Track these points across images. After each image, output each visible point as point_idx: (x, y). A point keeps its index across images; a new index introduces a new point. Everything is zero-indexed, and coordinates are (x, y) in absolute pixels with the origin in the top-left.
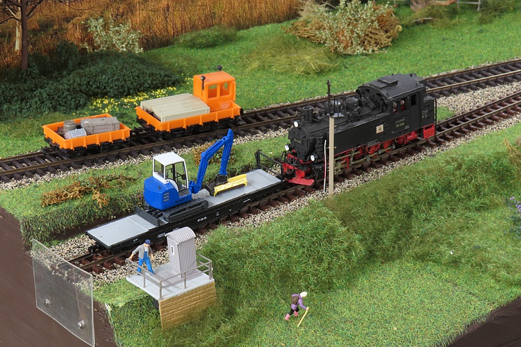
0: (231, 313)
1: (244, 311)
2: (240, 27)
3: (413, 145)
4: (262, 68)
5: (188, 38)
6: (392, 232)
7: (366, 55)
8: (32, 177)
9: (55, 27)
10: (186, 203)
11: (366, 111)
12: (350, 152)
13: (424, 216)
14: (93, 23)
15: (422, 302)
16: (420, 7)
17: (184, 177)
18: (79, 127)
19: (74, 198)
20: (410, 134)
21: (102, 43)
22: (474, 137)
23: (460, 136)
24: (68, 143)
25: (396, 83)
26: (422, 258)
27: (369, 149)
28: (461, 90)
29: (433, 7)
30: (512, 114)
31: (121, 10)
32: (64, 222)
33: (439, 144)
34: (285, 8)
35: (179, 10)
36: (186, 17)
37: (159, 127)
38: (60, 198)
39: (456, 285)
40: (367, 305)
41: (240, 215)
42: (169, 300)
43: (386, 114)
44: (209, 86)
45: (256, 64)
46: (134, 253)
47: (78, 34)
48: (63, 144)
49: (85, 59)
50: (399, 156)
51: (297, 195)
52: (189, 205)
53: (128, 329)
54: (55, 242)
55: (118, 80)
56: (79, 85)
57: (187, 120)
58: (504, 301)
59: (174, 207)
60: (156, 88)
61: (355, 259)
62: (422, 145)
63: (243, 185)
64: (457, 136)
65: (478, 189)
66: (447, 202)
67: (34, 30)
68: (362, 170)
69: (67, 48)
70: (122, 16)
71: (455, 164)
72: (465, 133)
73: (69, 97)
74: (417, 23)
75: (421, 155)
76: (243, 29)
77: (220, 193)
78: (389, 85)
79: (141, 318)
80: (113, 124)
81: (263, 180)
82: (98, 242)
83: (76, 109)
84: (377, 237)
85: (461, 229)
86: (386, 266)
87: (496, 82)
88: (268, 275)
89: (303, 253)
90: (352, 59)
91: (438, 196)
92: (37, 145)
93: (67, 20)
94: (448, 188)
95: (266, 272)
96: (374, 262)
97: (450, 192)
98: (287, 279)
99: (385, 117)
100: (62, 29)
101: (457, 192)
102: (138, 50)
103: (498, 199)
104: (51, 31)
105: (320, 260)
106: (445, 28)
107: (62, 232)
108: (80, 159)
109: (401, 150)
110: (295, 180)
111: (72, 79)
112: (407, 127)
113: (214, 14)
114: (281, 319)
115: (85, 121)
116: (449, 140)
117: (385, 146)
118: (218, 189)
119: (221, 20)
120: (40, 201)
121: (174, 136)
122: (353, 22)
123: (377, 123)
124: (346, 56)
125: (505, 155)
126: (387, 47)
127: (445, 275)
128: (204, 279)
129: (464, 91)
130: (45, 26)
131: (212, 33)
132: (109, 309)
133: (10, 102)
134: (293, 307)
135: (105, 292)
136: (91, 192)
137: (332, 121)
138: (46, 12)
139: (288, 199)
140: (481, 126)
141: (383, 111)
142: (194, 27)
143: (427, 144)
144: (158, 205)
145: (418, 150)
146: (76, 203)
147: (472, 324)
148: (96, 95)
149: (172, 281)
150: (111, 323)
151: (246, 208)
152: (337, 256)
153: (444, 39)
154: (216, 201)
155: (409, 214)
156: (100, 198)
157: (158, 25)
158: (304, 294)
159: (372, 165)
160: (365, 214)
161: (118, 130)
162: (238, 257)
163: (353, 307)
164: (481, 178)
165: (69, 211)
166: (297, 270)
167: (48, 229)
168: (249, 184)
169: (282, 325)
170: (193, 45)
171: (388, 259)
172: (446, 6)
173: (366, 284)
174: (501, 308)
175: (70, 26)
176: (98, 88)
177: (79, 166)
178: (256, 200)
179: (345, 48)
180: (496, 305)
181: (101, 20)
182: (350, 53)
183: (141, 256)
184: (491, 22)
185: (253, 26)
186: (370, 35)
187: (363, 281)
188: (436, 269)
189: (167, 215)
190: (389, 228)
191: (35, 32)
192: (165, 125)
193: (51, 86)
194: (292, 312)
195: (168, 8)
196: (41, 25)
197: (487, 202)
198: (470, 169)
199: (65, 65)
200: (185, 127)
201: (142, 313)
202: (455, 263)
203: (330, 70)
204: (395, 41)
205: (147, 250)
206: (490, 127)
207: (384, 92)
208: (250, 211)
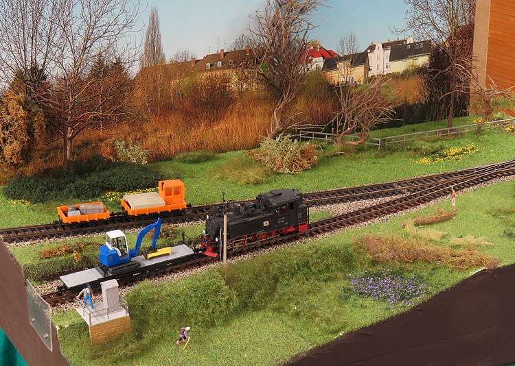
0: (139, 337)
1: (148, 337)
2: (221, 151)
3: (294, 235)
4: (222, 178)
5: (181, 156)
6: (263, 291)
7: (290, 174)
8: (43, 239)
9: (93, 145)
10: (125, 263)
11: (259, 211)
12: (245, 237)
13: (286, 282)
14: (118, 143)
15: (269, 339)
16: (338, 145)
17: (125, 246)
18: (77, 209)
19: (61, 255)
20: (289, 228)
21: (122, 156)
22: (338, 232)
23: (328, 231)
24: (68, 220)
25: (281, 194)
26: (278, 310)
27: (258, 236)
28: (342, 201)
29: (346, 145)
30: (368, 219)
31: (138, 136)
32: (52, 269)
33: (311, 235)
34: (253, 141)
35: (178, 138)
36: (183, 143)
37: (130, 213)
38: (51, 254)
39: (294, 330)
40: (234, 338)
41: (164, 273)
42: (96, 326)
43: (271, 214)
44: (167, 189)
45: (217, 176)
46: (81, 293)
47: (108, 150)
48: (65, 220)
49: (108, 165)
50: (283, 242)
51: (206, 262)
52: (126, 265)
53: (69, 342)
54: (45, 282)
55: (123, 180)
56: (97, 182)
57: (149, 210)
58: (321, 343)
59: (117, 265)
60: (148, 187)
61: (232, 307)
62: (301, 235)
63: (168, 254)
64: (326, 231)
65: (328, 267)
66: (305, 274)
67: (78, 146)
68: (256, 249)
69: (98, 158)
70: (139, 140)
71: (314, 250)
72: (332, 229)
73: (89, 190)
74: (335, 155)
75: (298, 242)
76: (223, 152)
77: (151, 258)
78: (275, 195)
79: (80, 335)
80: (99, 209)
81: (184, 251)
82: (64, 285)
83: (93, 197)
84: (250, 294)
85: (309, 293)
86: (254, 314)
87: (368, 197)
88: (170, 314)
89: (196, 301)
90: (283, 176)
91: (299, 269)
92: (48, 220)
93: (101, 141)
94: (307, 265)
95: (169, 311)
96: (248, 310)
97: (309, 268)
98: (183, 317)
99: (269, 216)
100: (97, 146)
101: (312, 268)
102: (144, 162)
103: (340, 275)
104: (90, 147)
105: (208, 306)
106: (352, 159)
107: (50, 276)
108: (77, 230)
109: (285, 238)
110: (207, 253)
111: (94, 178)
112: (286, 223)
113: (203, 142)
114: (175, 343)
115: (82, 206)
116: (319, 233)
117: (272, 234)
118: (150, 255)
119: (207, 146)
120: (38, 255)
121: (141, 219)
122: (283, 153)
123: (265, 219)
124: (279, 174)
125: (350, 246)
126: (307, 170)
127: (290, 323)
128: (123, 313)
129: (344, 202)
130: (86, 144)
131: (198, 154)
132: (58, 328)
133: (51, 191)
134: (181, 336)
135: (60, 317)
136: (73, 252)
137: (225, 217)
138: (87, 135)
139: (200, 265)
140: (344, 226)
141: (270, 212)
142: (189, 150)
143: (304, 235)
144: (105, 263)
145: (296, 238)
146: (62, 258)
147: (296, 357)
148: (108, 190)
149: (101, 313)
150: (58, 337)
151: (170, 268)
152: (219, 304)
153: (347, 167)
154: (148, 263)
155: (276, 280)
156: (77, 256)
157: (164, 147)
158: (188, 328)
159: (262, 247)
160: (244, 278)
161: (102, 213)
162: (152, 301)
163: (224, 339)
164: (331, 260)
165: (56, 263)
166: (190, 311)
167: (40, 273)
168: (173, 253)
169: (174, 347)
170: (184, 161)
171: (256, 309)
172: (355, 145)
173: (238, 324)
174: (318, 348)
175: (103, 144)
176: (109, 184)
177: (75, 234)
178: (176, 264)
179: (278, 168)
180: (315, 346)
181: (123, 142)
182: (281, 172)
183: (85, 295)
184: (383, 157)
185: (230, 151)
186: (297, 161)
187: (236, 323)
188: (285, 318)
189: (111, 270)
190: (261, 289)
191: (79, 147)
192: (134, 212)
193: (79, 181)
194: (180, 339)
195: (171, 136)
196: (83, 143)
197: (333, 276)
198: (324, 254)
199: (94, 169)
200: (147, 214)
201: (80, 332)
202: (297, 315)
203: (263, 182)
204: (314, 166)
205: (88, 292)
206: (350, 226)
207: (271, 200)
208: (171, 271)
